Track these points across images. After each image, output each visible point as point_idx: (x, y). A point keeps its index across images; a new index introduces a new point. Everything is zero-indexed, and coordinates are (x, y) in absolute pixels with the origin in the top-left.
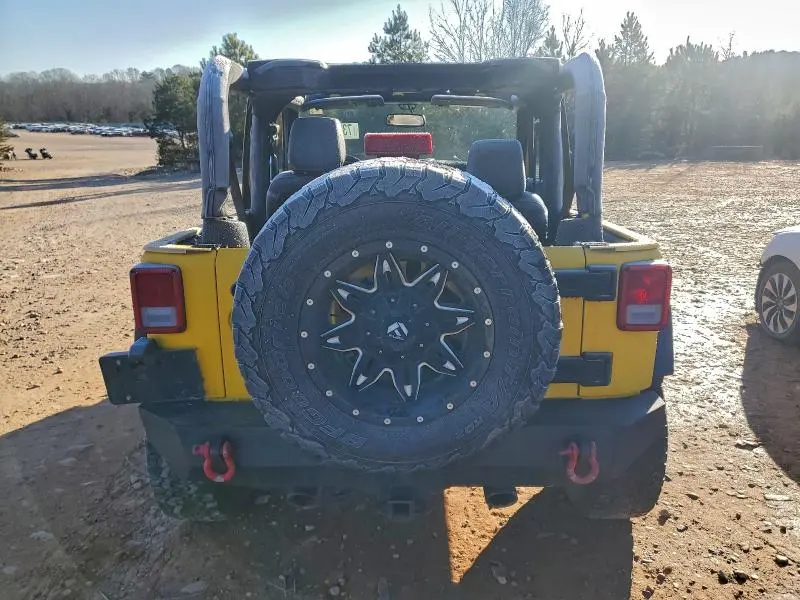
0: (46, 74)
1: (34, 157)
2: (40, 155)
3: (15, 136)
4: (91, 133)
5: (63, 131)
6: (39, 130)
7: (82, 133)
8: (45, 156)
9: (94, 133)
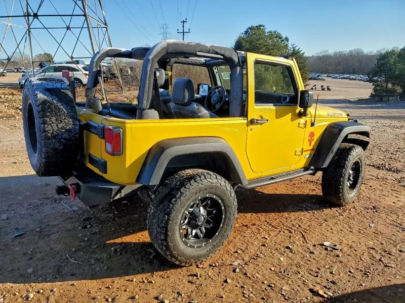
0: (351, 52)
1: (323, 89)
2: (326, 89)
3: (325, 80)
4: (359, 80)
5: (347, 78)
6: (336, 78)
7: (355, 80)
8: (328, 89)
9: (361, 80)
